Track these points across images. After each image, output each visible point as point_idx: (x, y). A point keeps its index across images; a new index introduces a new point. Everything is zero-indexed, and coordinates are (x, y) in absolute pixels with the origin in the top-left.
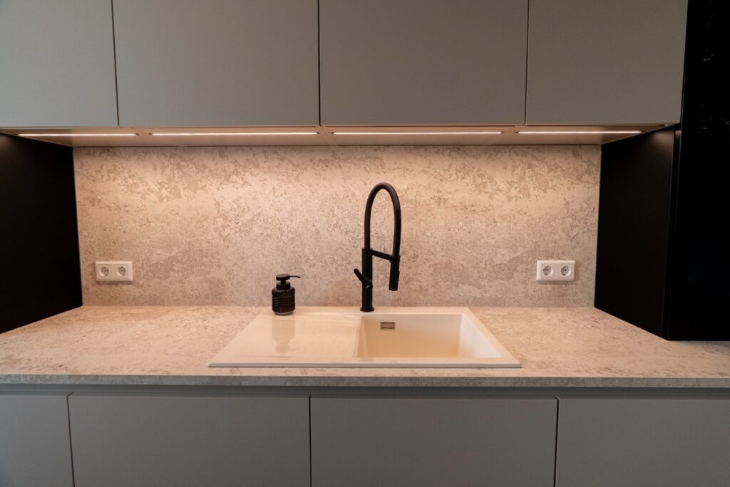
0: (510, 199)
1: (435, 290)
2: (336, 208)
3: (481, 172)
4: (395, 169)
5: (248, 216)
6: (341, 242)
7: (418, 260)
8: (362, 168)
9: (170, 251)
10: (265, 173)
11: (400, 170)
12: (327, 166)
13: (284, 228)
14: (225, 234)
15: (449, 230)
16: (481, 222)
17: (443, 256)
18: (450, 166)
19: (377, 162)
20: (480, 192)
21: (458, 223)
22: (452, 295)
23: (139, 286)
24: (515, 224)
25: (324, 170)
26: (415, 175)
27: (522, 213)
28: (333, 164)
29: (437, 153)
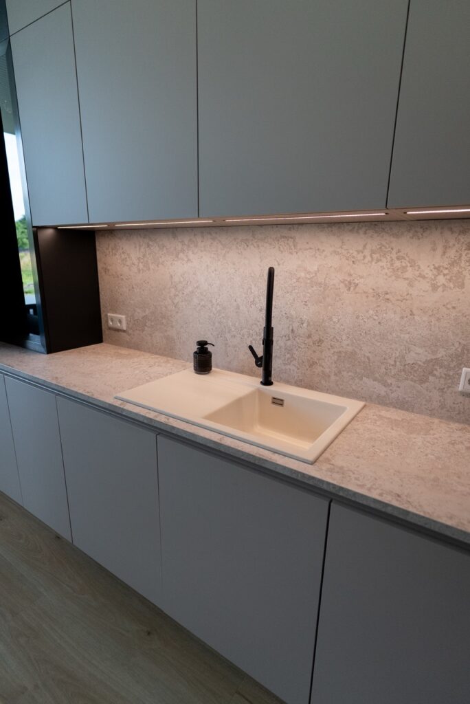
0: (435, 288)
1: (337, 378)
2: (253, 287)
3: (400, 254)
4: (306, 249)
5: (190, 289)
6: (256, 318)
7: (323, 345)
8: (277, 247)
9: (145, 311)
10: (202, 251)
11: (311, 251)
12: (247, 246)
13: (214, 301)
14: (176, 301)
15: (357, 317)
16: (395, 313)
17: (348, 345)
18: (365, 246)
19: (291, 242)
20: (397, 277)
21: (367, 312)
22: (354, 387)
23: (129, 335)
24: (438, 319)
25: (245, 250)
26: (326, 256)
27: (449, 306)
28: (252, 244)
29: (351, 231)
